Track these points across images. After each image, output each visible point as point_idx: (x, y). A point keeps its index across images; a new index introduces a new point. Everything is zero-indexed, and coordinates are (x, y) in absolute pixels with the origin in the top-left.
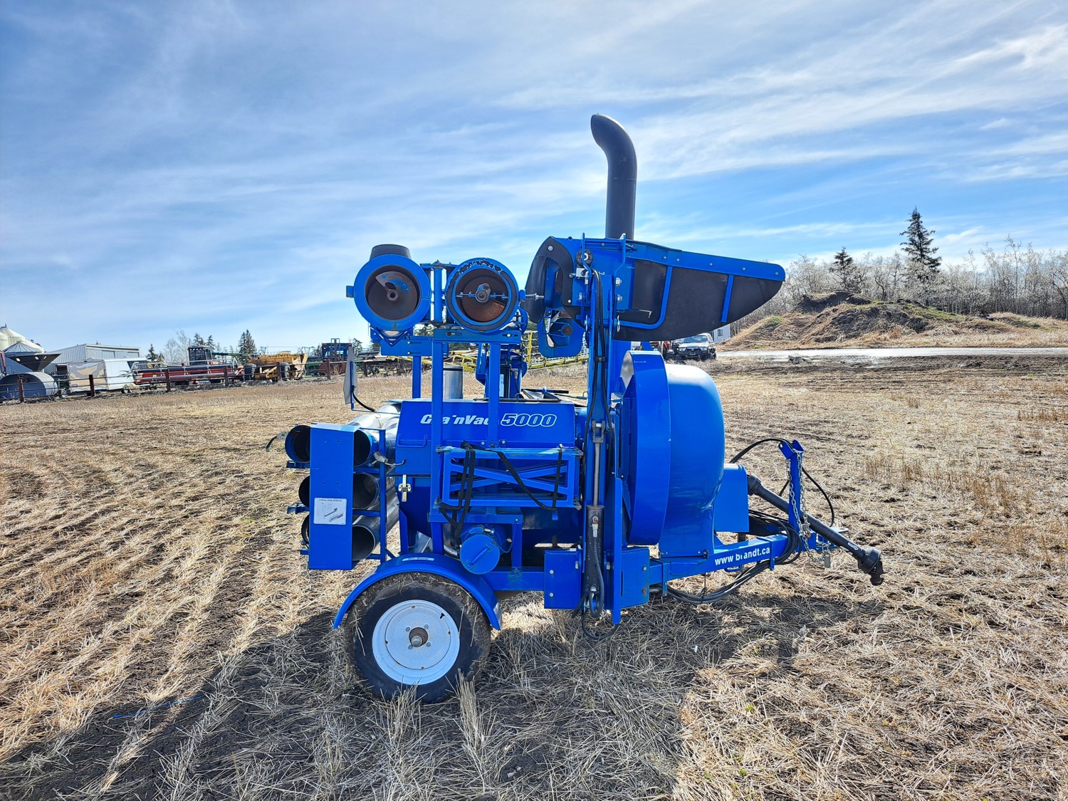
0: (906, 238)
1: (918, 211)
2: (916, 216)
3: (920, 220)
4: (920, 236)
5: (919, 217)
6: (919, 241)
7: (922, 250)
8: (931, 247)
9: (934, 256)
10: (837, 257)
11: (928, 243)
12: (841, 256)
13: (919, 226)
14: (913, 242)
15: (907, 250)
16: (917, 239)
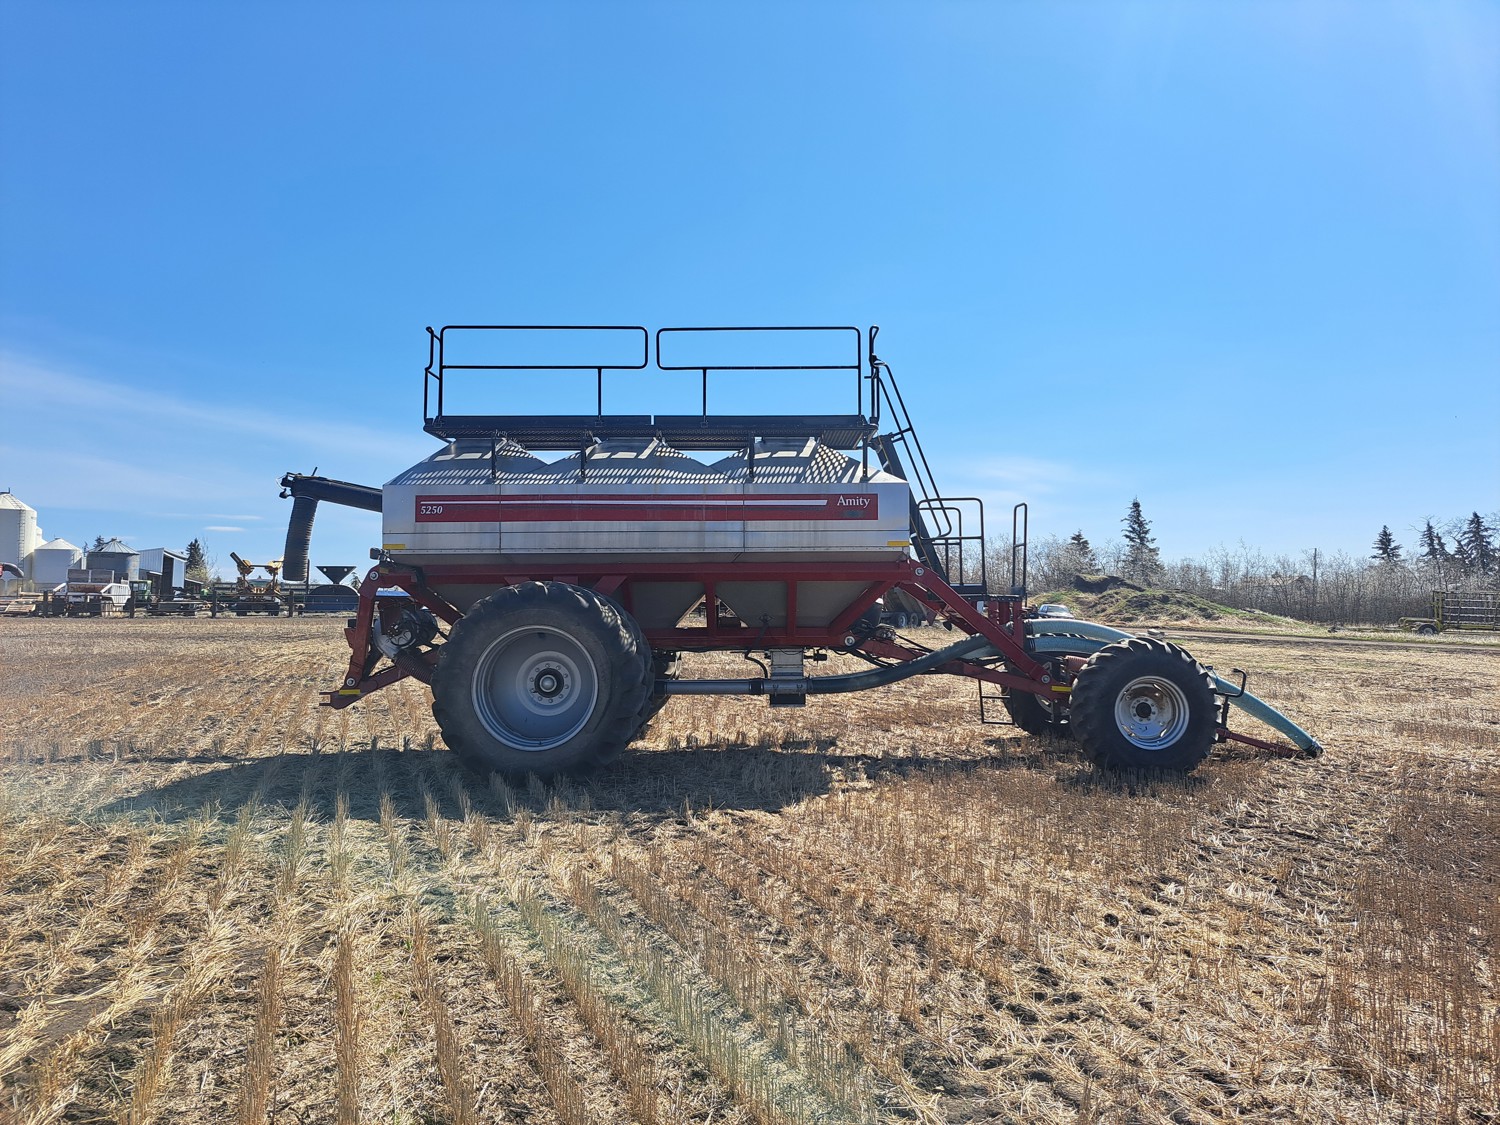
0: (1126, 525)
1: (1139, 501)
2: (1136, 505)
3: (1140, 509)
4: (1141, 524)
5: (1139, 506)
6: (1138, 528)
7: (1142, 539)
8: (1149, 536)
9: (1151, 546)
10: (1073, 538)
11: (1146, 532)
12: (1077, 538)
13: (1139, 515)
14: (1134, 531)
15: (1127, 536)
16: (1136, 526)
